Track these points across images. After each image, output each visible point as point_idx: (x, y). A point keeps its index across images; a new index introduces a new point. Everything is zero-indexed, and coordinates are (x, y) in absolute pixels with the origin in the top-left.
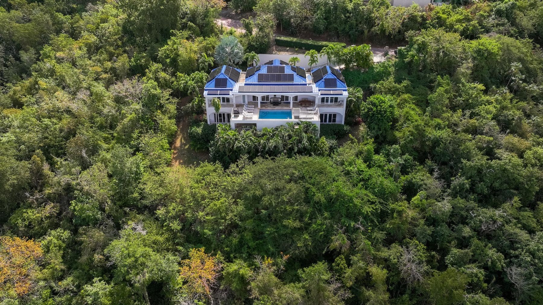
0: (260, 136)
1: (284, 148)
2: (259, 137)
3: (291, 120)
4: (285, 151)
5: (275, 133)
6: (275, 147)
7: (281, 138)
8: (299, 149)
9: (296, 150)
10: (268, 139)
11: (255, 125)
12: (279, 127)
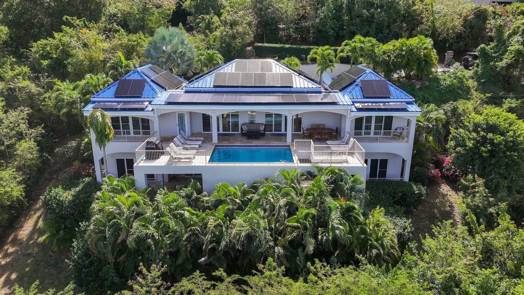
0: (209, 208)
1: (275, 240)
2: (204, 209)
3: (289, 165)
4: (279, 250)
5: (250, 200)
6: (250, 237)
7: (265, 211)
8: (319, 245)
9: (311, 248)
10: (230, 216)
11: (198, 178)
12: (261, 183)
